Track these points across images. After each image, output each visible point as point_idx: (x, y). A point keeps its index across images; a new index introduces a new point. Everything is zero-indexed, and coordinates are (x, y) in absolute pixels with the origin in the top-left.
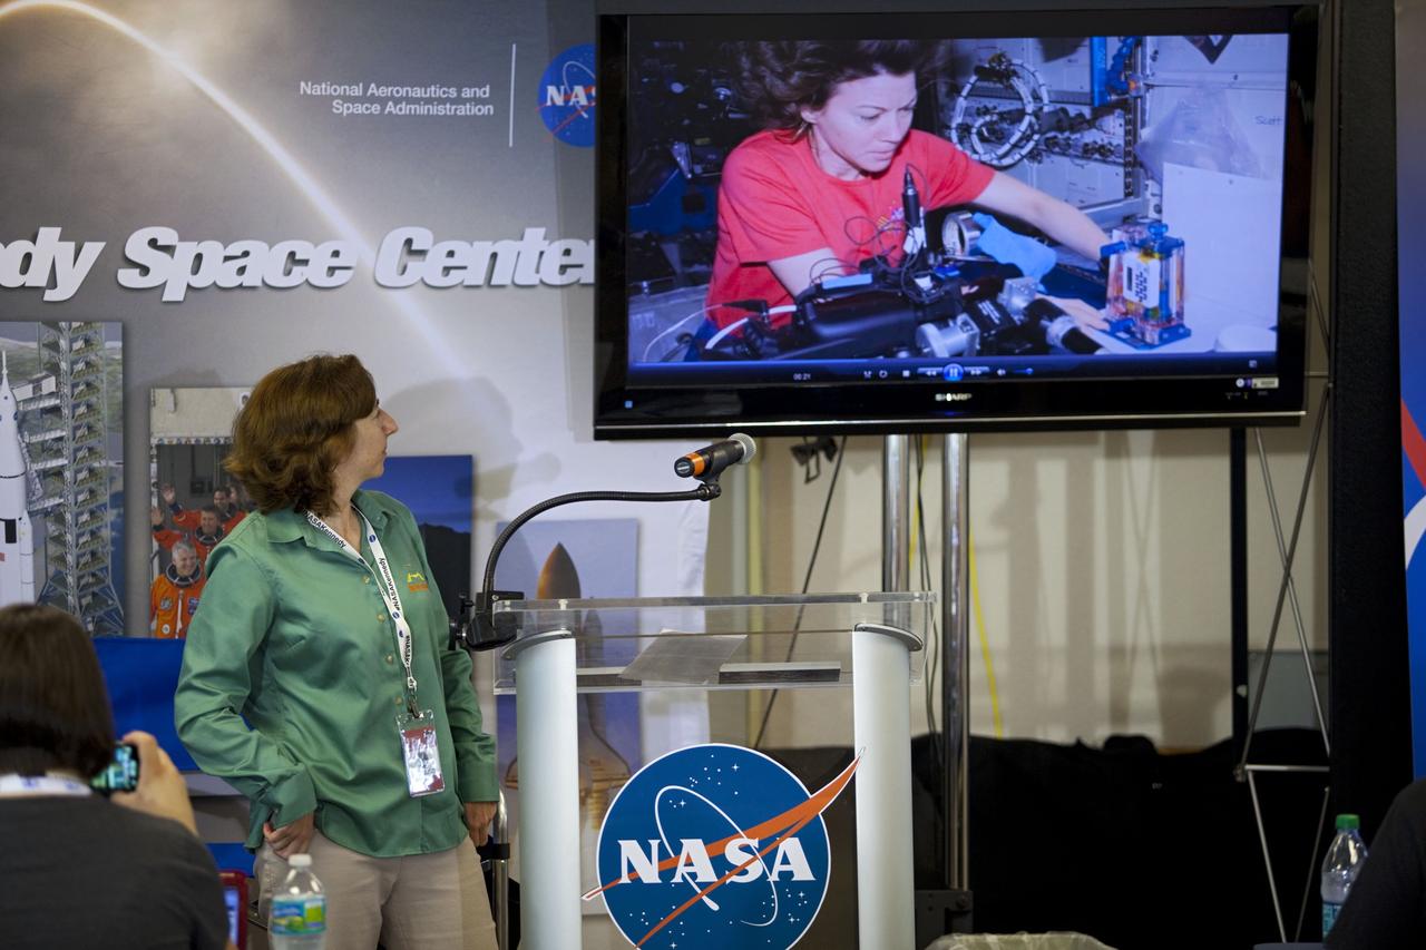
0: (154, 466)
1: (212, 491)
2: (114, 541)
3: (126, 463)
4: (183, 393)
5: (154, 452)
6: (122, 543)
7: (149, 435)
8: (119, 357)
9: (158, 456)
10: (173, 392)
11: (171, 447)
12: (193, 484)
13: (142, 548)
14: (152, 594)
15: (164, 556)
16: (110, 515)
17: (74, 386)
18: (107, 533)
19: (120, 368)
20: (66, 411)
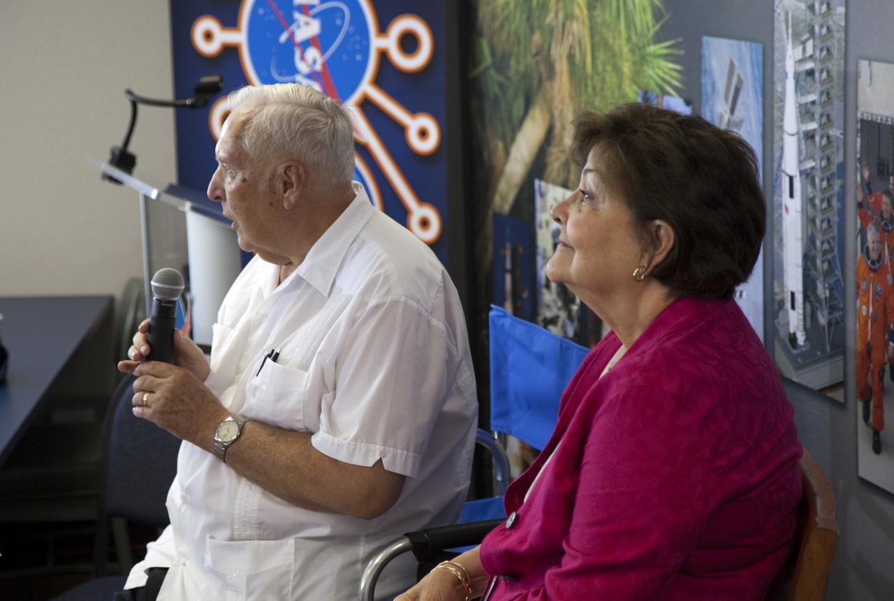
0: (859, 140)
1: (888, 175)
2: (838, 210)
3: (845, 134)
4: (875, 65)
5: (859, 126)
6: (842, 213)
7: (857, 108)
8: (843, 23)
9: (862, 131)
10: (870, 64)
11: (868, 122)
12: (879, 164)
13: (853, 222)
14: (857, 271)
15: (863, 232)
16: (837, 184)
17: (821, 50)
18: (835, 202)
19: (843, 35)
20: (817, 75)
